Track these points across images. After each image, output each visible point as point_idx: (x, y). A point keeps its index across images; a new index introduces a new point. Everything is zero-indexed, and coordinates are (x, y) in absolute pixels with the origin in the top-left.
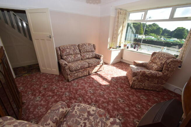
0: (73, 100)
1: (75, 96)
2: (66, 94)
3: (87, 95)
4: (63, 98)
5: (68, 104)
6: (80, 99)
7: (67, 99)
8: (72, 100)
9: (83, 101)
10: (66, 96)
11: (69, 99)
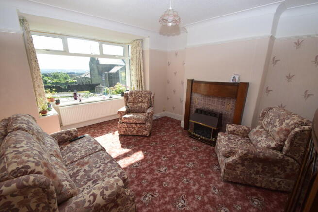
0: (192, 189)
1: (182, 189)
2: (183, 206)
3: (175, 173)
4: (196, 207)
5: (202, 194)
6: (186, 180)
7: (194, 199)
8: (193, 191)
9: (188, 175)
10: (189, 204)
11: (193, 196)
